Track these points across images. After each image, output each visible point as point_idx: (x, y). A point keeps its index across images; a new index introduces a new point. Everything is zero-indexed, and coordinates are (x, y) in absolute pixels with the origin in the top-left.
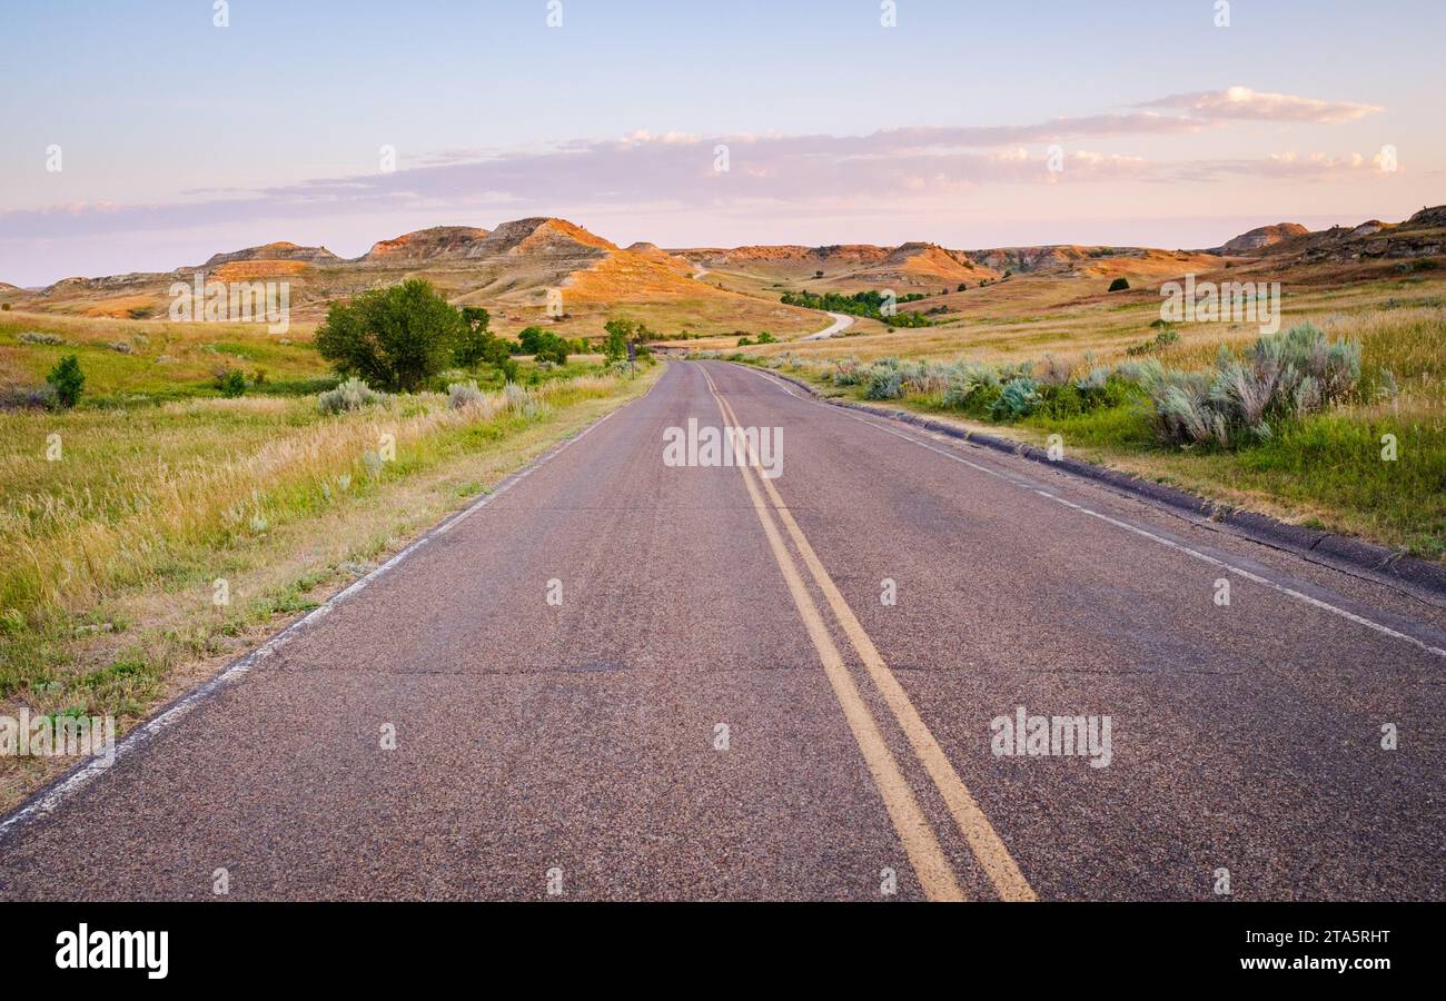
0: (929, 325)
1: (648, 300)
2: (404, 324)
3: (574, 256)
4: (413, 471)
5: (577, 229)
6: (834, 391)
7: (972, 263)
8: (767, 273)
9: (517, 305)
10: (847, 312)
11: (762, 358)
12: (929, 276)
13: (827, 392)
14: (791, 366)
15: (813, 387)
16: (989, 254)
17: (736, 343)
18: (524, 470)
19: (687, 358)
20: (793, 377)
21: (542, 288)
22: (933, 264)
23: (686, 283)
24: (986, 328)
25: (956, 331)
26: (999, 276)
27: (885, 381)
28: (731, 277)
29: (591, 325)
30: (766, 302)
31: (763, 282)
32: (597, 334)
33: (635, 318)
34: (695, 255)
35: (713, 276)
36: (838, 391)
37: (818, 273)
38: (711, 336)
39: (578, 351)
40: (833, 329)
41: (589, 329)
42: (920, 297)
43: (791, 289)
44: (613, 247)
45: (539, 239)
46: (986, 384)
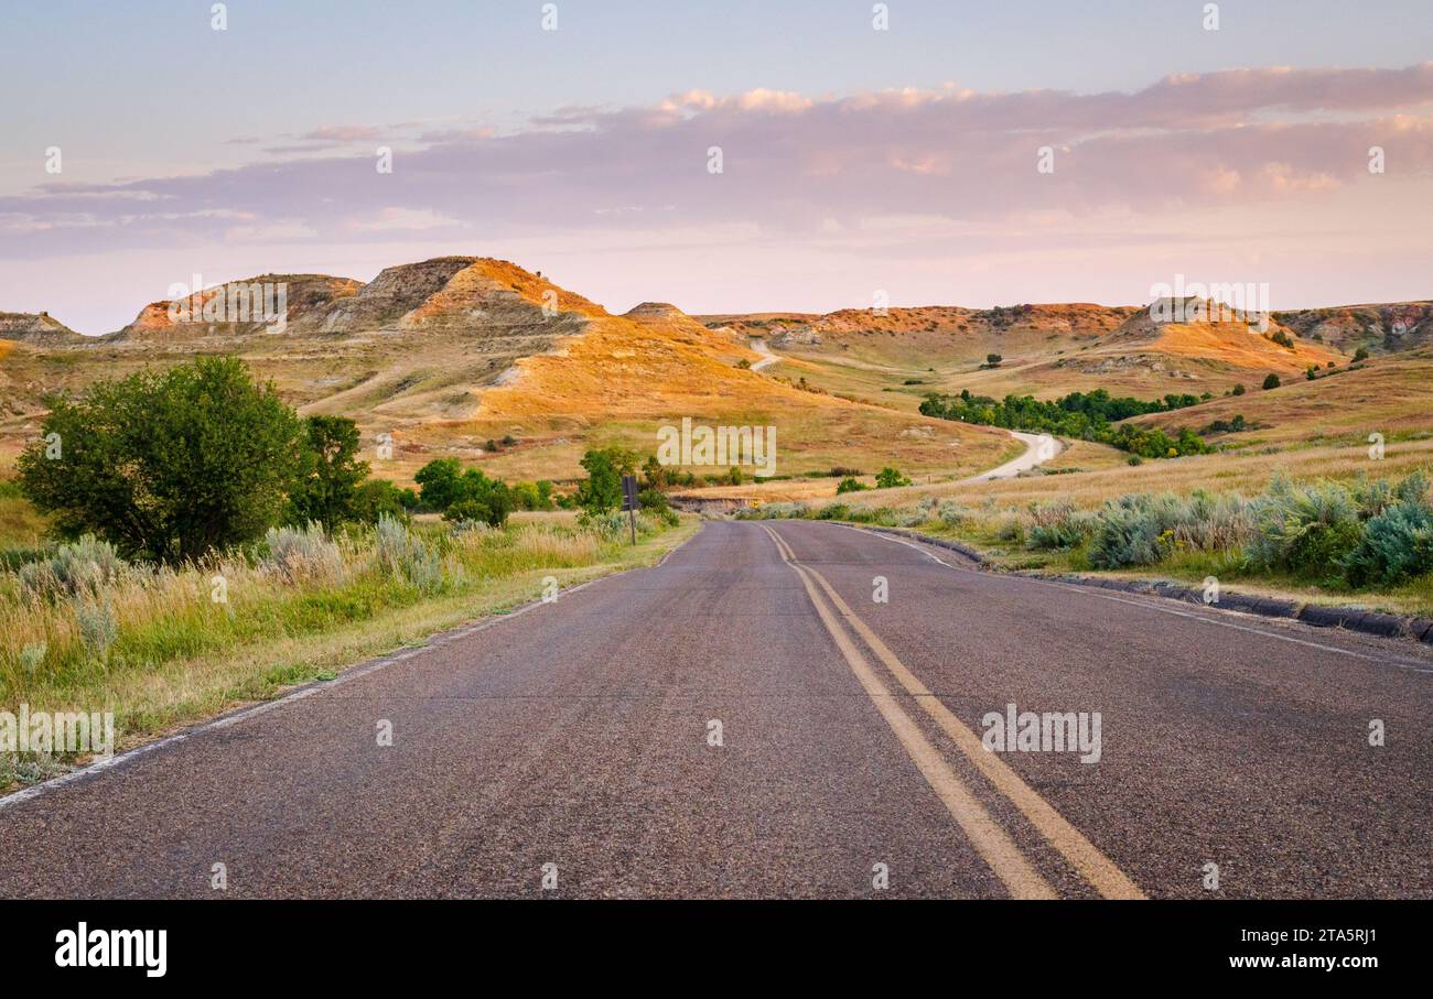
0: (1208, 451)
1: (666, 410)
2: (193, 441)
3: (524, 328)
4: (178, 653)
5: (528, 278)
6: (1025, 558)
7: (1289, 334)
8: (893, 359)
9: (414, 421)
10: (1047, 429)
11: (885, 511)
12: (1206, 361)
13: (1012, 561)
14: (940, 521)
15: (981, 552)
16: (1324, 318)
17: (834, 490)
18: (402, 652)
19: (739, 518)
20: (946, 538)
21: (461, 389)
22: (1213, 338)
23: (736, 379)
24: (1321, 452)
25: (1262, 458)
26: (1343, 360)
27: (1127, 532)
28: (825, 366)
29: (554, 458)
30: (891, 412)
31: (885, 375)
32: (566, 475)
33: (640, 446)
34: (754, 327)
35: (787, 366)
36: (1034, 557)
37: (991, 358)
38: (786, 478)
39: (530, 506)
40: (1022, 463)
41: (550, 464)
42: (1189, 401)
43: (939, 389)
44: (599, 311)
45: (458, 298)
46: (1331, 522)
